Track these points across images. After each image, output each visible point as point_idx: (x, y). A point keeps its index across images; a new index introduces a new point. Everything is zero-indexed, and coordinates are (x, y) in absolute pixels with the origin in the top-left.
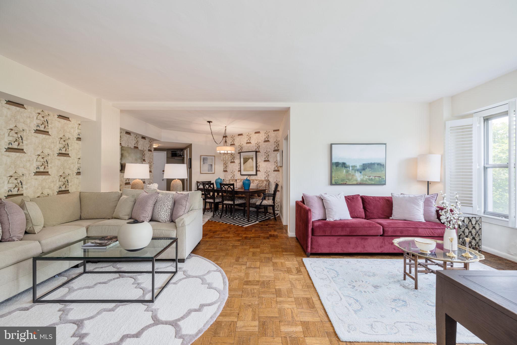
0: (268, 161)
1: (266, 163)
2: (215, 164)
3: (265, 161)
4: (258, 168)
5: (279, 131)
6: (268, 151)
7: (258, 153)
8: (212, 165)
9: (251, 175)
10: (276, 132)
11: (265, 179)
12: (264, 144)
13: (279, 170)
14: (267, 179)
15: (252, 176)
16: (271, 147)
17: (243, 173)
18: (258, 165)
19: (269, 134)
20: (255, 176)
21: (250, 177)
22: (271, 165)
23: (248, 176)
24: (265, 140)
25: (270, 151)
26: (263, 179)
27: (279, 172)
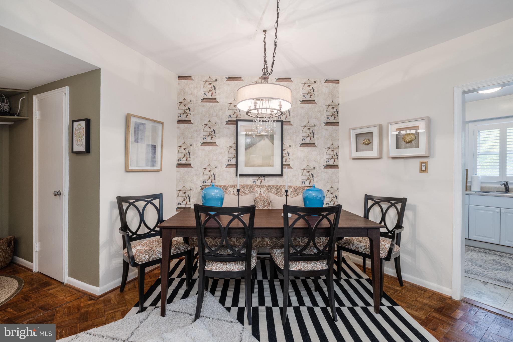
0: (312, 145)
1: (307, 149)
2: (162, 146)
3: (304, 145)
4: (284, 160)
5: (339, 83)
6: (312, 123)
7: (285, 127)
8: (154, 147)
9: (264, 176)
10: (331, 85)
11: (303, 185)
12: (302, 108)
13: (338, 165)
14: (308, 185)
15: (267, 179)
16: (319, 115)
17: (242, 169)
18: (284, 152)
19: (315, 86)
20: (278, 179)
21: (263, 181)
22: (320, 154)
23: (256, 178)
24: (304, 99)
25: (317, 122)
26: (299, 184)
27: (337, 170)
